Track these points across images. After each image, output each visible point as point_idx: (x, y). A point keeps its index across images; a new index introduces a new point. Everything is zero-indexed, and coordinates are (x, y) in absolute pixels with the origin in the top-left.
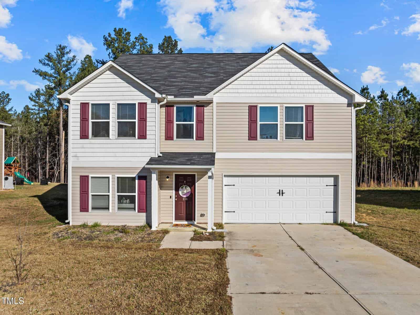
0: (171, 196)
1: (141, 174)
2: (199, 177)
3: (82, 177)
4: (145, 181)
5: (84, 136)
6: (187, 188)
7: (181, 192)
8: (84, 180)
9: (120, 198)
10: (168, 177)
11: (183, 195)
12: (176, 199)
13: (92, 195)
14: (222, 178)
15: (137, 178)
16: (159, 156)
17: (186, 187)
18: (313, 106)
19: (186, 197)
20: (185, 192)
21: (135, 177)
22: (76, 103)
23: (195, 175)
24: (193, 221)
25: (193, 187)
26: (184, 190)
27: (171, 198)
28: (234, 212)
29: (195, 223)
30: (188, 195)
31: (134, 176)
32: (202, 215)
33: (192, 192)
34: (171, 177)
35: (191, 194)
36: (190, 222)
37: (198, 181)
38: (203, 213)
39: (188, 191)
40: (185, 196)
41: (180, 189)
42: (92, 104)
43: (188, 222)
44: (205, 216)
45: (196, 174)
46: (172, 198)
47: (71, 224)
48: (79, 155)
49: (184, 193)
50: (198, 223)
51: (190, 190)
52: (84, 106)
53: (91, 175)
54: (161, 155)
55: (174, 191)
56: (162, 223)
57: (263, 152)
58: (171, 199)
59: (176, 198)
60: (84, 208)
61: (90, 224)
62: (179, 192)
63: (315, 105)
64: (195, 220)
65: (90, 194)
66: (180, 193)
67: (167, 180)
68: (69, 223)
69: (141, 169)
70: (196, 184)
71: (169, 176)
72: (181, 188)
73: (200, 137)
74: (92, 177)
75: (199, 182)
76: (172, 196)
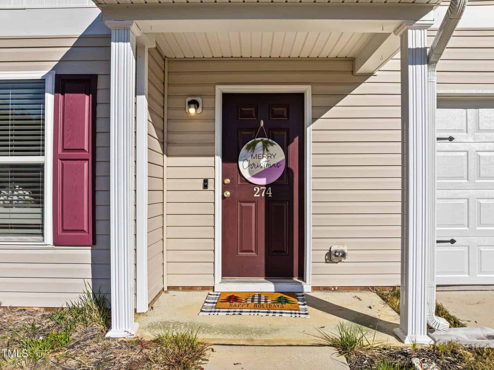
0: (206, 181)
2: (321, 101)
4: (87, 99)
6: (270, 148)
7: (246, 164)
10: (194, 103)
11: (255, 176)
12: (228, 194)
15: (50, 84)
17: (265, 145)
19: (267, 186)
20: (263, 162)
21: (42, 82)
23: (301, 96)
24: (296, 279)
25: (294, 146)
26: (259, 157)
27: (206, 187)
28: (453, 241)
29: (307, 288)
30: (275, 178)
31: (37, 75)
32: (334, 256)
33: (290, 166)
34: (208, 102)
35: (288, 171)
36: (287, 286)
37: (314, 119)
38: (340, 248)
39: (275, 161)
40: (263, 181)
41: (243, 151)
43: (274, 282)
44: (348, 258)
45: (307, 90)
46: (210, 187)
49: (259, 170)
50: (315, 289)
51: (283, 157)
55: (218, 160)
56: (169, 288)
58: (205, 193)
59: (225, 187)
62: (240, 163)
64: (302, 276)
66: (244, 166)
67: (192, 111)
69: (72, 42)
70: (309, 131)
71: (199, 100)
72: (248, 148)
75: (319, 121)
76: (210, 182)
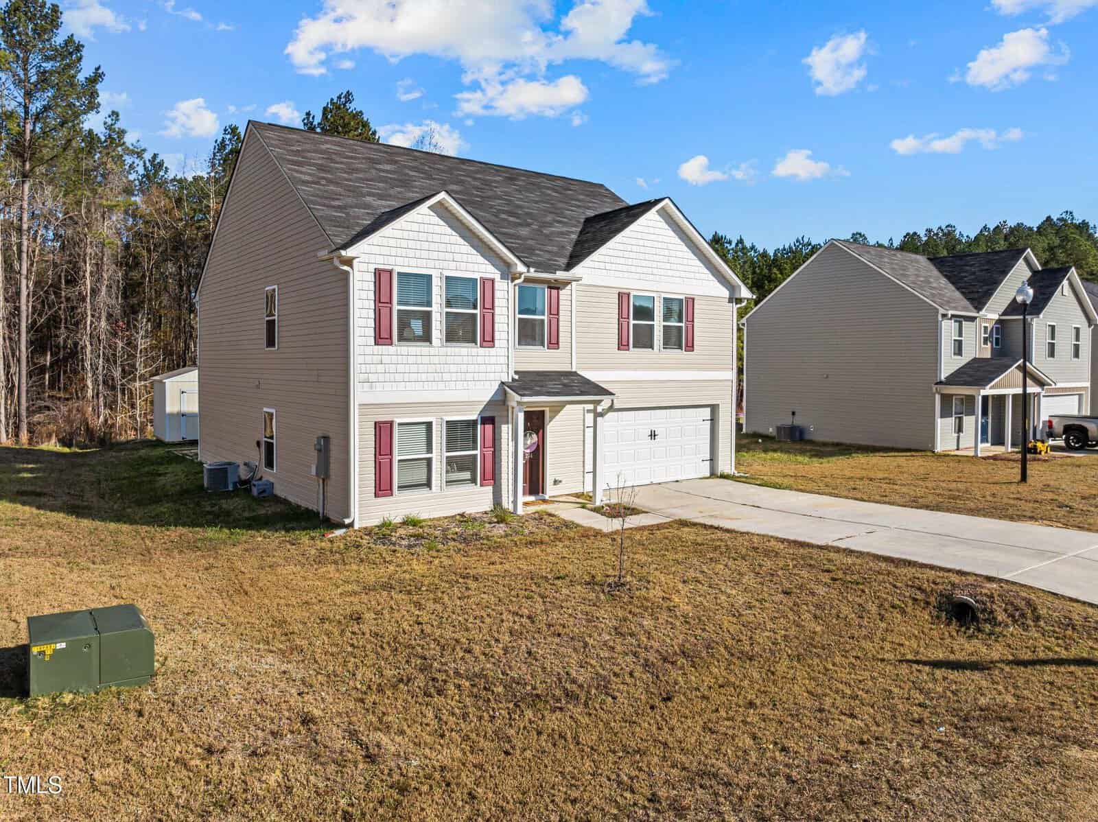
1: (487, 414)
2: (550, 416)
3: (378, 426)
4: (492, 427)
5: (381, 337)
6: (532, 436)
8: (383, 432)
9: (450, 461)
11: (526, 449)
13: (400, 461)
14: (584, 415)
15: (479, 422)
16: (513, 380)
17: (531, 434)
18: (693, 299)
19: (531, 453)
20: (529, 442)
21: (475, 421)
22: (364, 267)
23: (546, 413)
24: (542, 494)
25: (540, 434)
26: (528, 440)
29: (546, 496)
30: (534, 449)
31: (474, 417)
32: (556, 482)
33: (539, 443)
35: (538, 446)
36: (538, 497)
37: (549, 423)
38: (558, 478)
39: (533, 441)
40: (529, 451)
42: (399, 274)
43: (534, 496)
44: (562, 483)
45: (547, 411)
47: (356, 526)
48: (372, 378)
49: (527, 446)
50: (549, 497)
51: (537, 439)
52: (381, 277)
53: (398, 421)
54: (516, 377)
57: (635, 369)
60: (383, 488)
61: (395, 521)
63: (696, 297)
64: (544, 492)
65: (397, 457)
68: (351, 525)
69: (485, 403)
70: (546, 428)
73: (554, 344)
74: (400, 424)
